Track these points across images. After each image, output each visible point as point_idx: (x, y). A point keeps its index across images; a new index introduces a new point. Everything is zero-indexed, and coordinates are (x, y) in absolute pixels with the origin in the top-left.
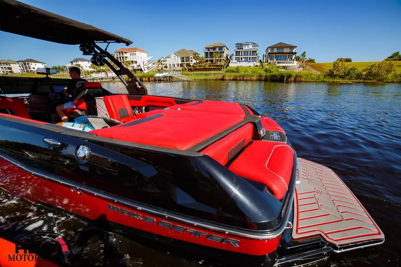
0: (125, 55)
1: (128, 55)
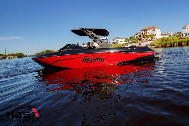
0: (148, 31)
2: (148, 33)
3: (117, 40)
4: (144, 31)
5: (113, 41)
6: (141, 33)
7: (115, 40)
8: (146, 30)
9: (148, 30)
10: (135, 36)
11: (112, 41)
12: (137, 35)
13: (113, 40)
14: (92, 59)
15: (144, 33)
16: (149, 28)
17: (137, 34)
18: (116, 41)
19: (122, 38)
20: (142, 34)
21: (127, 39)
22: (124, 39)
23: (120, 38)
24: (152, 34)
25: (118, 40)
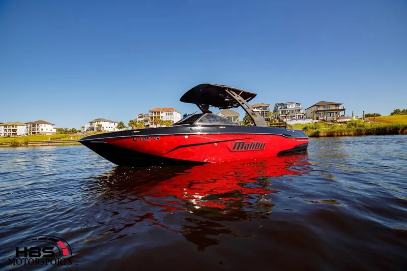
0: (161, 115)
1: (163, 115)
2: (162, 117)
3: (99, 123)
4: (155, 113)
5: (91, 125)
6: (150, 116)
7: (96, 124)
8: (159, 112)
9: (162, 112)
10: (138, 120)
11: (89, 125)
12: (141, 119)
13: (91, 123)
14: (249, 144)
15: (155, 117)
16: (163, 109)
17: (141, 116)
18: (99, 125)
19: (110, 122)
20: (152, 118)
21: (121, 123)
22: (115, 123)
23: (107, 121)
24: (168, 120)
25: (101, 123)
